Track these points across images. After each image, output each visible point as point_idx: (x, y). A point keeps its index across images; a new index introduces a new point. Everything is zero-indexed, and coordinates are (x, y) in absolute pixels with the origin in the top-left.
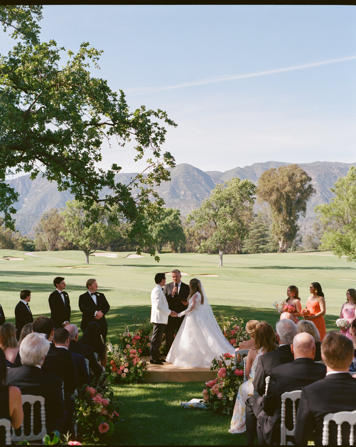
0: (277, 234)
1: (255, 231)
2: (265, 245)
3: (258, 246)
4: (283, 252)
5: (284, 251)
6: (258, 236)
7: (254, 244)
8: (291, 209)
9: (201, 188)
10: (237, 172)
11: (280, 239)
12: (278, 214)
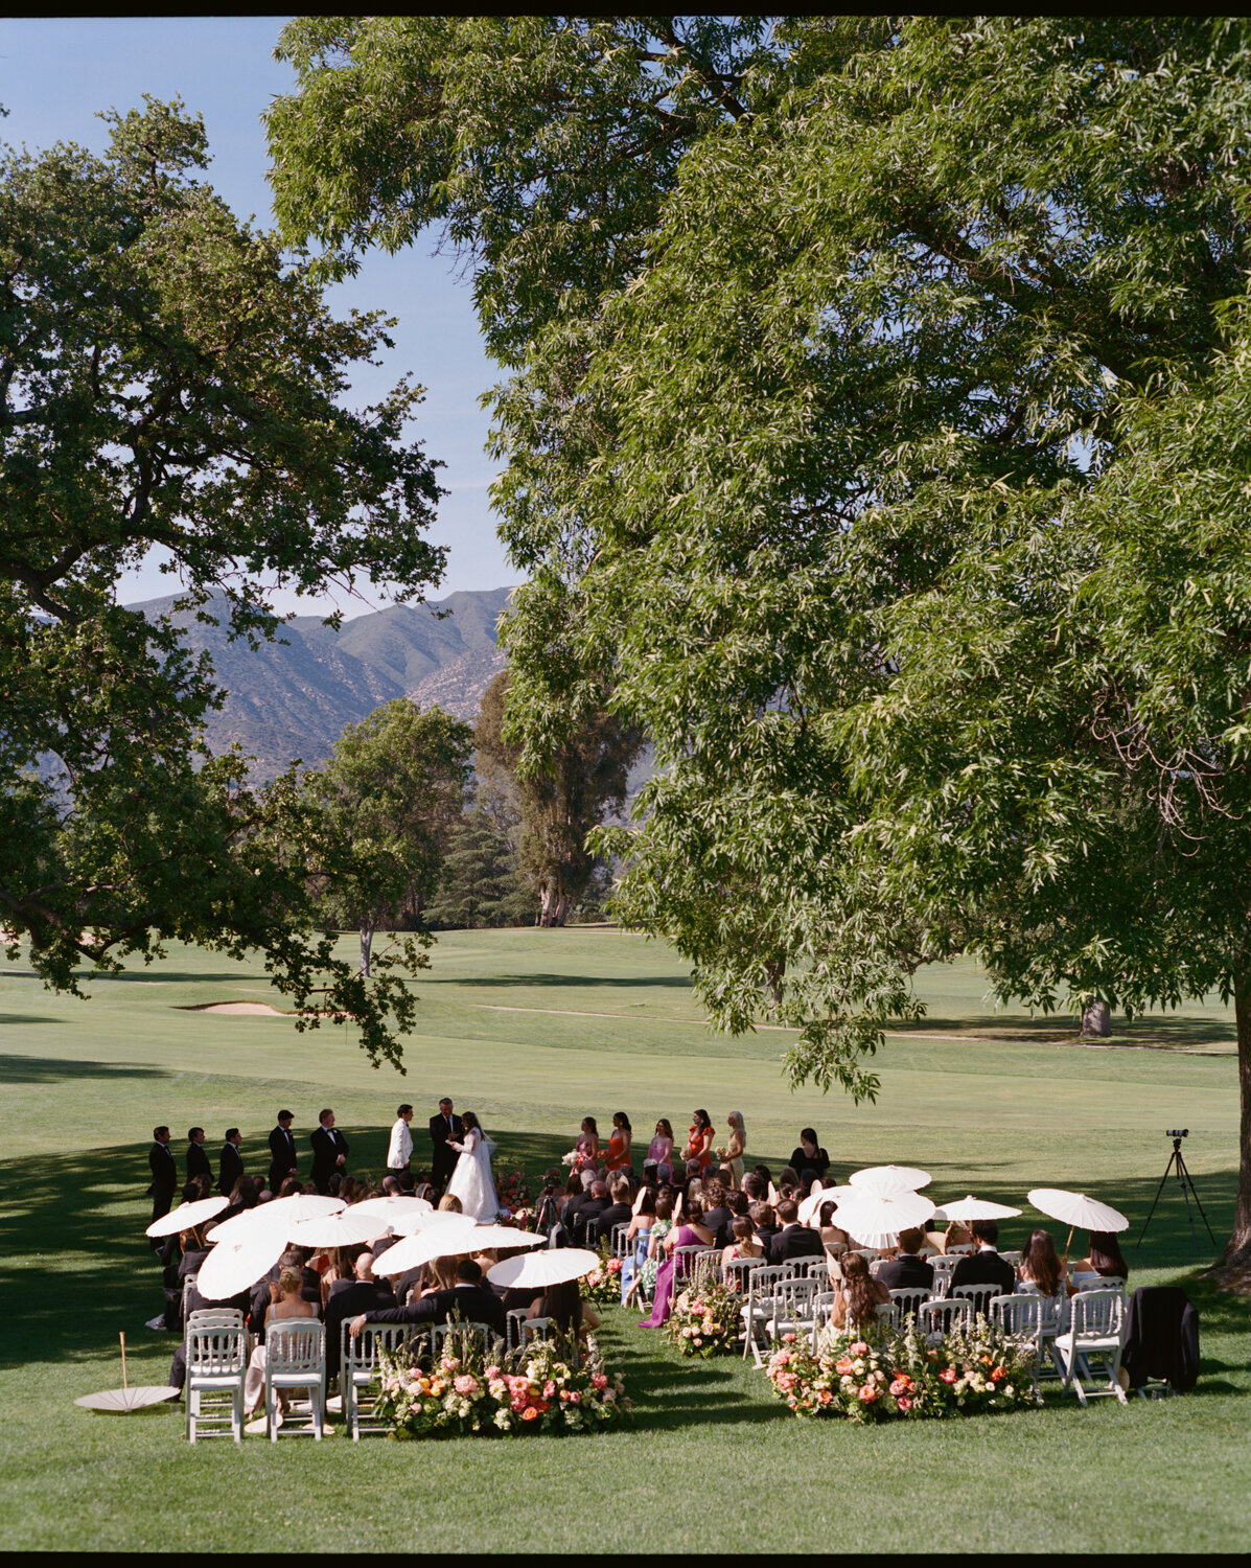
0: (535, 871)
1: (467, 853)
2: (499, 899)
3: (473, 905)
4: (553, 926)
5: (555, 922)
6: (473, 871)
7: (463, 896)
8: (580, 793)
9: (268, 675)
10: (395, 623)
11: (544, 885)
12: (540, 807)
